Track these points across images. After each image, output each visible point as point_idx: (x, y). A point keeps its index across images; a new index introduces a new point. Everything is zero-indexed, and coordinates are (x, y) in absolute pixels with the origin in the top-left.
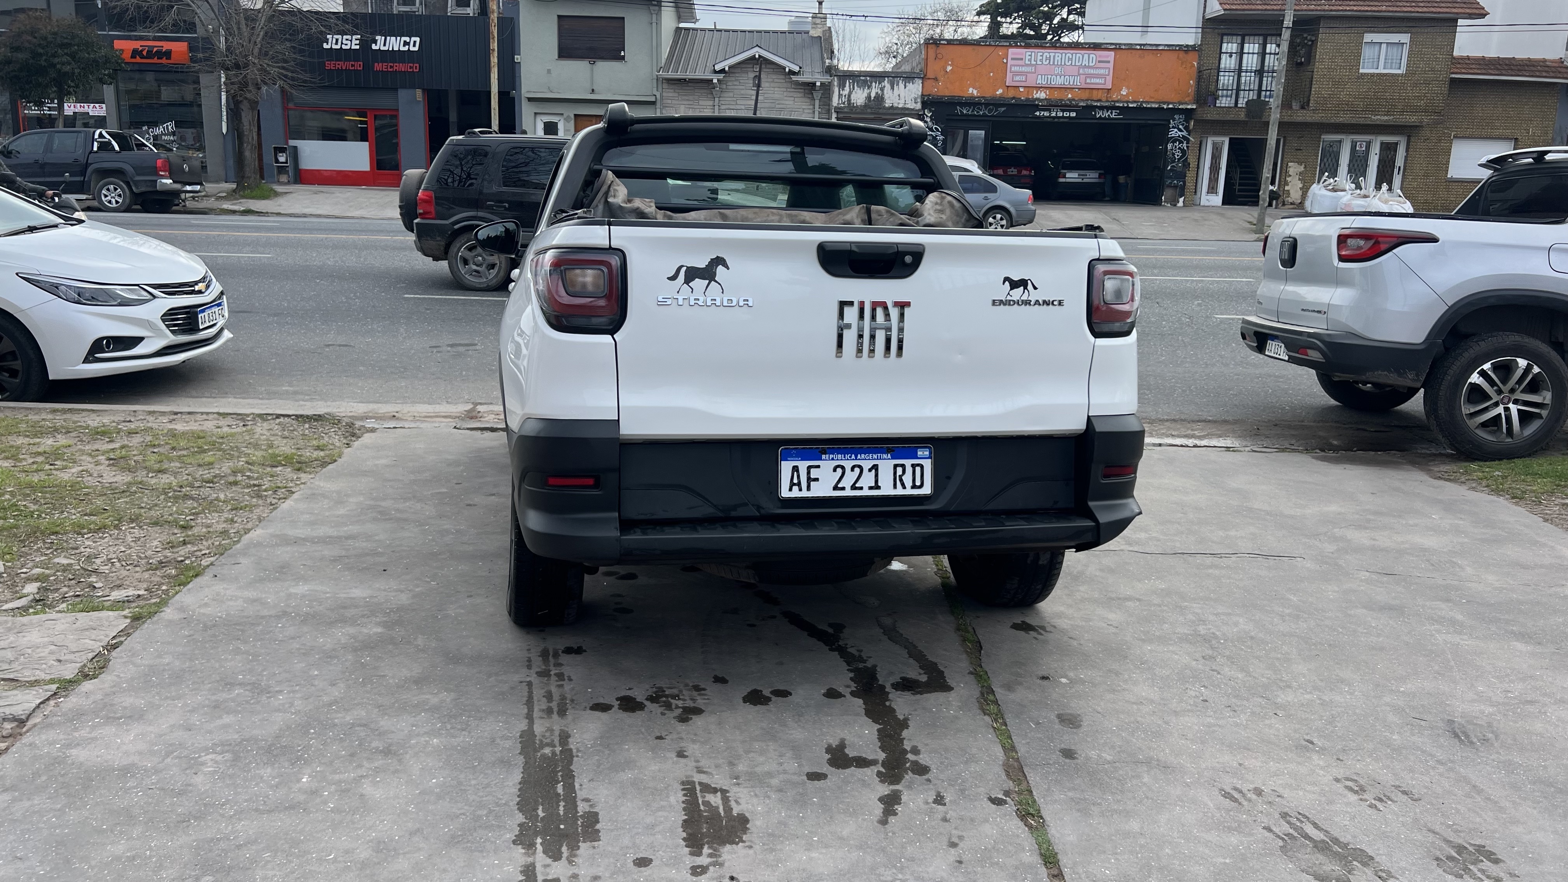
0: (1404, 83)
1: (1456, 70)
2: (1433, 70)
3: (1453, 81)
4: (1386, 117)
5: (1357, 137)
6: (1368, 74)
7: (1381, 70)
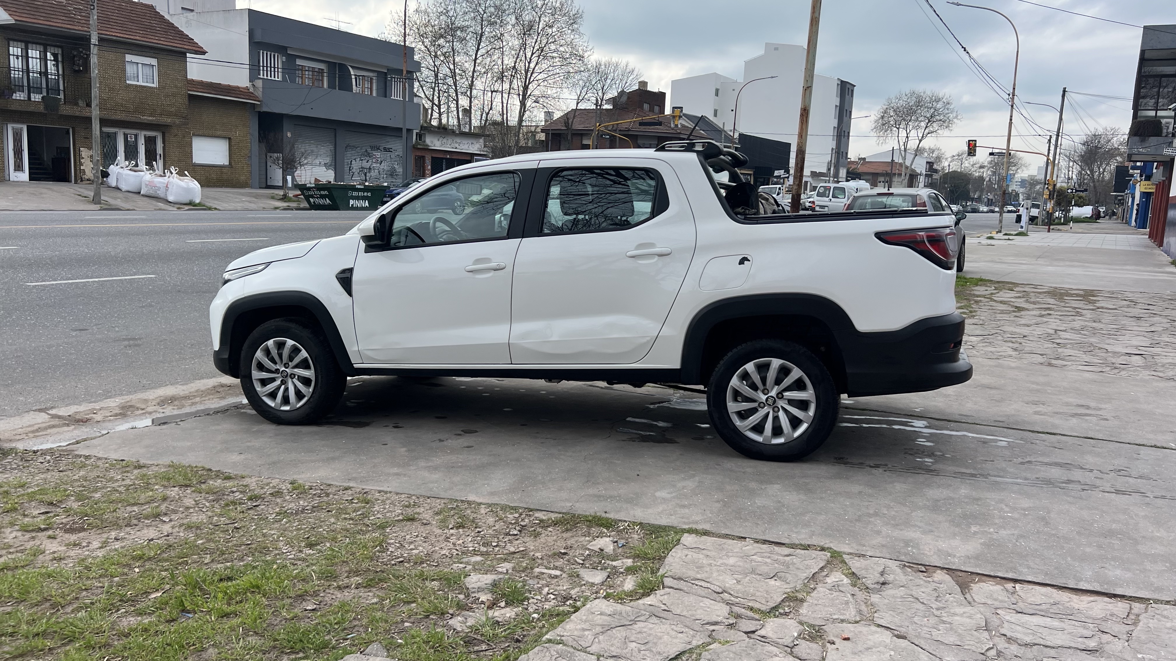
0: (159, 94)
2: (176, 87)
3: (190, 96)
4: (150, 118)
5: (128, 131)
6: (133, 85)
7: (141, 83)
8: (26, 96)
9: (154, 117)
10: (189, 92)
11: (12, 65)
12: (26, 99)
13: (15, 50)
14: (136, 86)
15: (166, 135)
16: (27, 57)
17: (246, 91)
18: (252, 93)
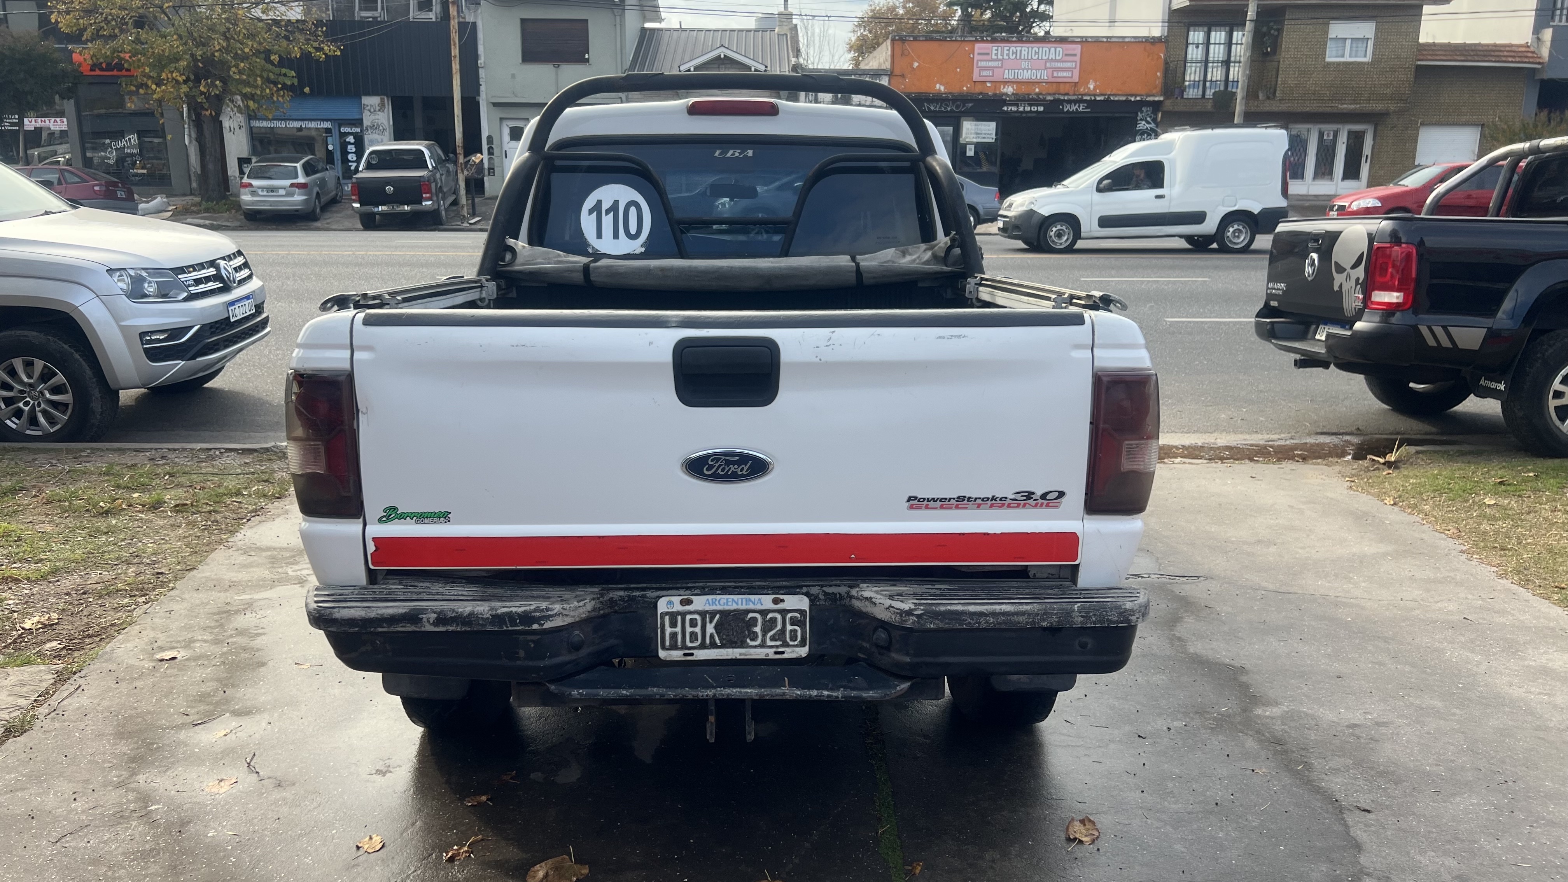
0: (1370, 71)
1: (1421, 57)
2: (1398, 57)
3: (1419, 67)
4: (1353, 106)
5: (1324, 127)
6: (1333, 63)
7: (1347, 59)
8: (1200, 92)
9: (1357, 104)
10: (1419, 63)
11: (1189, 57)
12: (1200, 97)
13: (1197, 36)
14: (1339, 64)
15: (1379, 128)
16: (1207, 44)
17: (1524, 49)
18: (1533, 52)
